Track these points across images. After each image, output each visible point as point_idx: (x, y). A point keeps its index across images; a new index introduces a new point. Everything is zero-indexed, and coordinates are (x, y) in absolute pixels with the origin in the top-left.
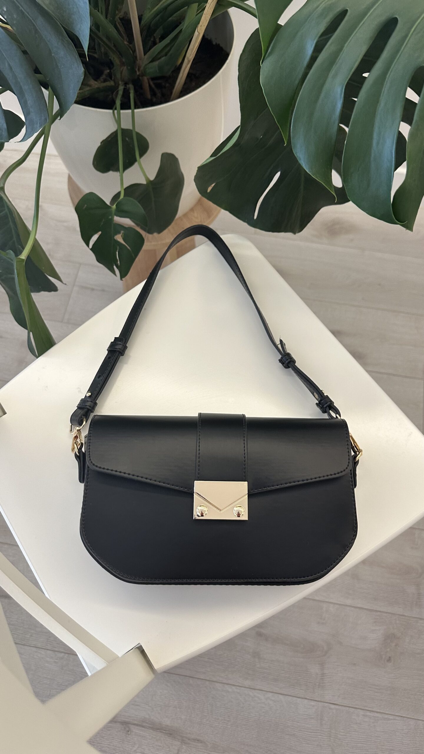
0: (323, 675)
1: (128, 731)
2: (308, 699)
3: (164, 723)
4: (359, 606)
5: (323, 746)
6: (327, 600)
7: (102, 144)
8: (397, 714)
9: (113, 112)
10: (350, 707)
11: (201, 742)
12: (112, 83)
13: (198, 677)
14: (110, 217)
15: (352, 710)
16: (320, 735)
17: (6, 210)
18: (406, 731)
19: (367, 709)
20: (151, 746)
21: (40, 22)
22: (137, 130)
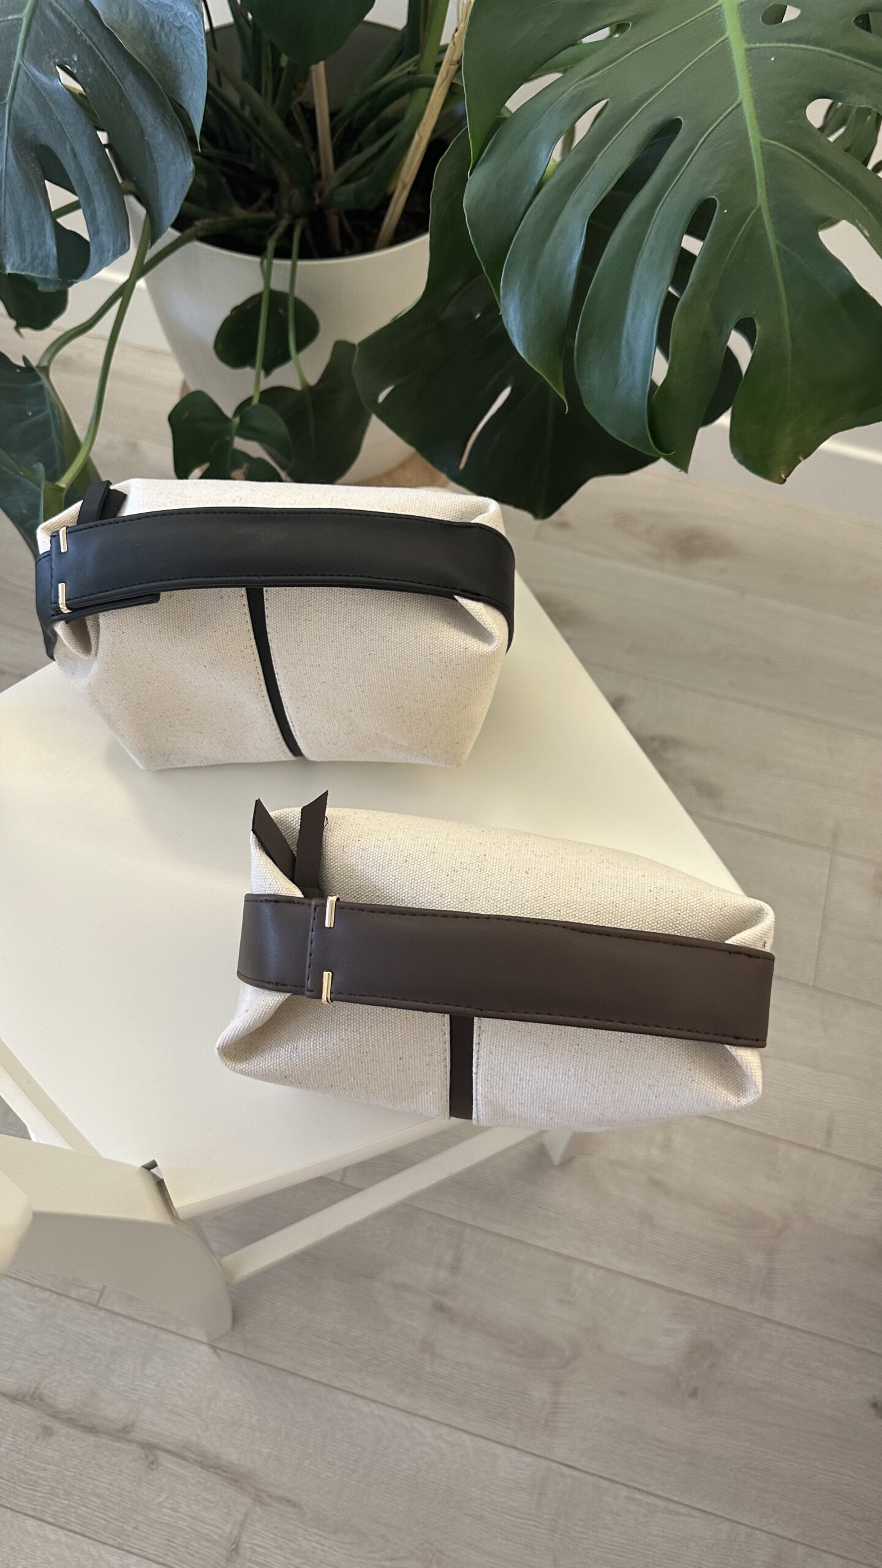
0: (556, 1404)
1: (152, 1463)
2: (520, 1450)
3: (225, 1457)
4: (648, 1278)
5: (537, 1548)
6: (583, 1258)
7: (234, 313)
8: (696, 1506)
9: (262, 263)
10: (602, 1477)
11: (294, 1505)
12: (271, 215)
13: (305, 1375)
14: (228, 438)
15: (604, 1483)
16: (534, 1526)
17: (49, 410)
18: (710, 1541)
19: (635, 1485)
20: (193, 1498)
21: (130, 85)
22: (297, 293)
